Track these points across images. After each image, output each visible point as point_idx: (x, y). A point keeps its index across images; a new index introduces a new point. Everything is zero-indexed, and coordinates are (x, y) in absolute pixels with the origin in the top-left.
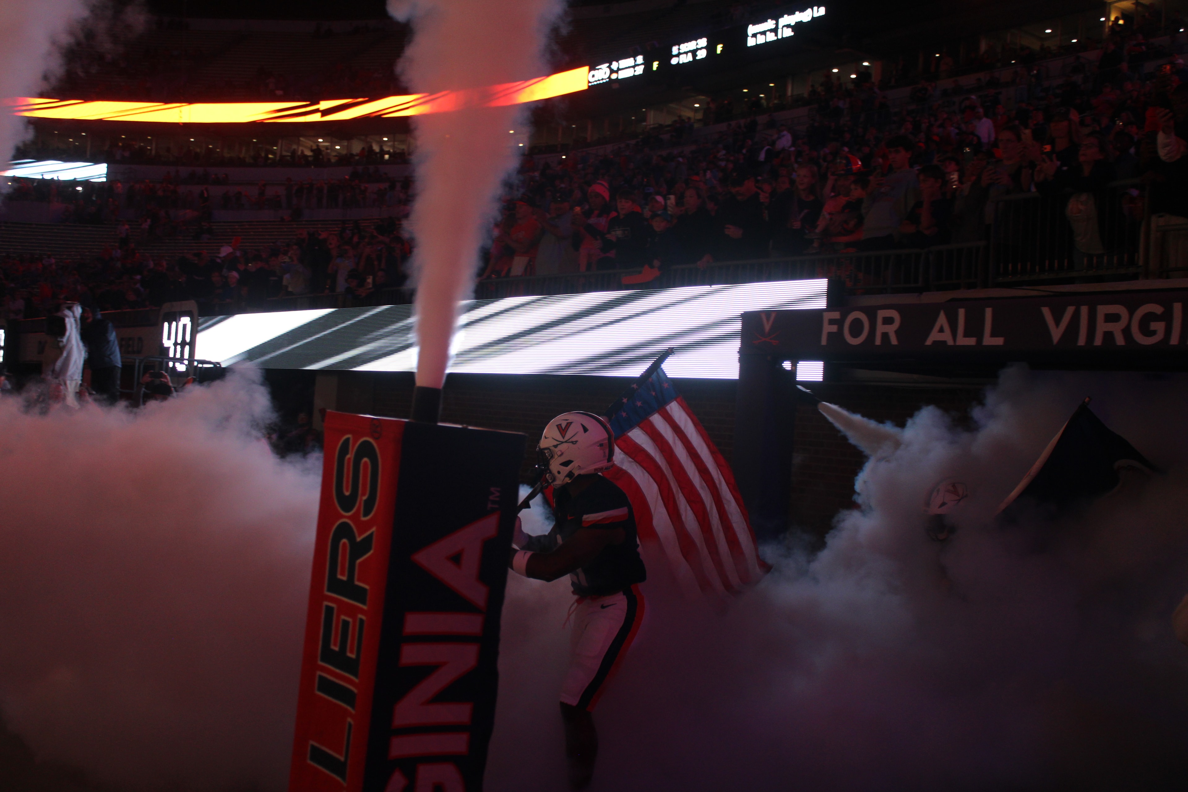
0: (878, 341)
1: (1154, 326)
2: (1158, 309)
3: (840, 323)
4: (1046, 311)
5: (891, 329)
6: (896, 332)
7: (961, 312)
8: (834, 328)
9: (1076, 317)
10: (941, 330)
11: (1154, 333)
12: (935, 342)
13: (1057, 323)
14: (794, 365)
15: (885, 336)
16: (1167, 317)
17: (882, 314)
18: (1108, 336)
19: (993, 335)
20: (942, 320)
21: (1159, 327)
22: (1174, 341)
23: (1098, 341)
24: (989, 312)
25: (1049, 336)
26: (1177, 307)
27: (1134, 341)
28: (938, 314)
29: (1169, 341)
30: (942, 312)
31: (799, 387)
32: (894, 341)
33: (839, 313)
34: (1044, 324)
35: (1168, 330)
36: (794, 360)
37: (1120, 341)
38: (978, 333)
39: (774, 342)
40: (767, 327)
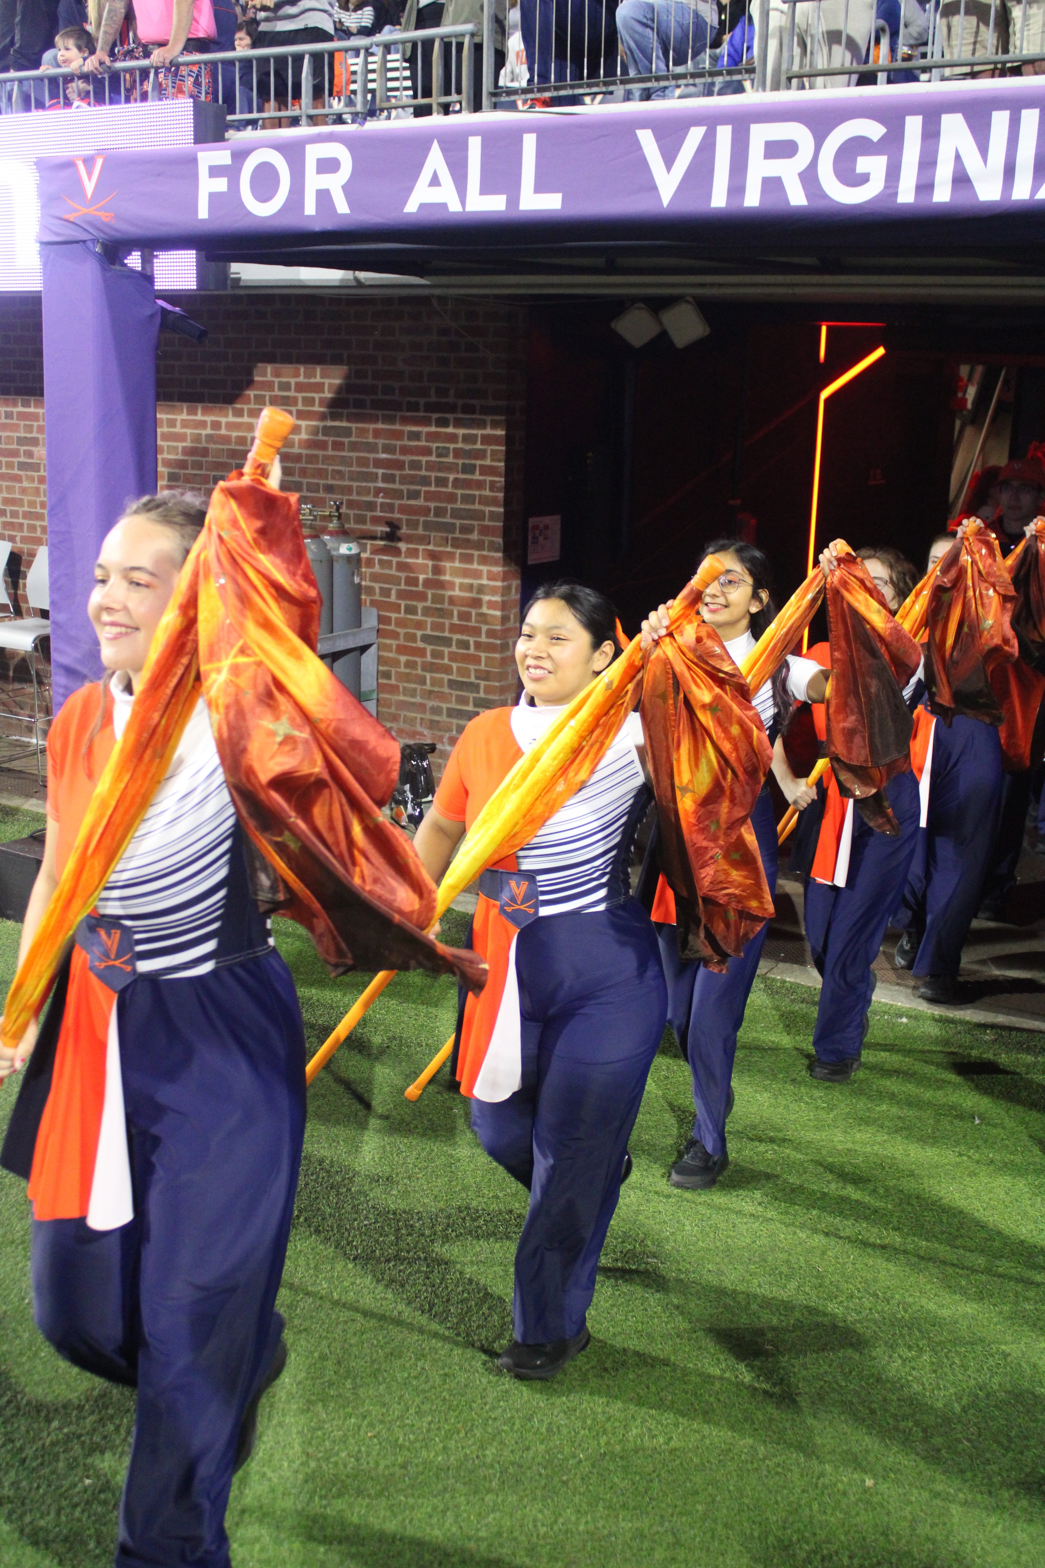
0: (310, 208)
1: (864, 164)
2: (874, 130)
3: (231, 172)
4: (646, 139)
5: (335, 183)
6: (346, 188)
7: (475, 145)
8: (221, 185)
9: (707, 147)
10: (435, 181)
11: (864, 179)
12: (422, 206)
13: (669, 161)
14: (147, 261)
15: (324, 196)
16: (892, 144)
17: (314, 153)
18: (772, 185)
19: (540, 188)
20: (435, 160)
21: (874, 165)
22: (906, 195)
23: (752, 199)
24: (530, 142)
25: (653, 188)
26: (914, 125)
27: (825, 196)
28: (429, 149)
29: (896, 194)
30: (435, 147)
31: (160, 302)
32: (342, 207)
33: (228, 152)
34: (643, 164)
35: (893, 173)
36: (146, 251)
37: (797, 198)
38: (513, 189)
39: (105, 217)
40: (89, 187)
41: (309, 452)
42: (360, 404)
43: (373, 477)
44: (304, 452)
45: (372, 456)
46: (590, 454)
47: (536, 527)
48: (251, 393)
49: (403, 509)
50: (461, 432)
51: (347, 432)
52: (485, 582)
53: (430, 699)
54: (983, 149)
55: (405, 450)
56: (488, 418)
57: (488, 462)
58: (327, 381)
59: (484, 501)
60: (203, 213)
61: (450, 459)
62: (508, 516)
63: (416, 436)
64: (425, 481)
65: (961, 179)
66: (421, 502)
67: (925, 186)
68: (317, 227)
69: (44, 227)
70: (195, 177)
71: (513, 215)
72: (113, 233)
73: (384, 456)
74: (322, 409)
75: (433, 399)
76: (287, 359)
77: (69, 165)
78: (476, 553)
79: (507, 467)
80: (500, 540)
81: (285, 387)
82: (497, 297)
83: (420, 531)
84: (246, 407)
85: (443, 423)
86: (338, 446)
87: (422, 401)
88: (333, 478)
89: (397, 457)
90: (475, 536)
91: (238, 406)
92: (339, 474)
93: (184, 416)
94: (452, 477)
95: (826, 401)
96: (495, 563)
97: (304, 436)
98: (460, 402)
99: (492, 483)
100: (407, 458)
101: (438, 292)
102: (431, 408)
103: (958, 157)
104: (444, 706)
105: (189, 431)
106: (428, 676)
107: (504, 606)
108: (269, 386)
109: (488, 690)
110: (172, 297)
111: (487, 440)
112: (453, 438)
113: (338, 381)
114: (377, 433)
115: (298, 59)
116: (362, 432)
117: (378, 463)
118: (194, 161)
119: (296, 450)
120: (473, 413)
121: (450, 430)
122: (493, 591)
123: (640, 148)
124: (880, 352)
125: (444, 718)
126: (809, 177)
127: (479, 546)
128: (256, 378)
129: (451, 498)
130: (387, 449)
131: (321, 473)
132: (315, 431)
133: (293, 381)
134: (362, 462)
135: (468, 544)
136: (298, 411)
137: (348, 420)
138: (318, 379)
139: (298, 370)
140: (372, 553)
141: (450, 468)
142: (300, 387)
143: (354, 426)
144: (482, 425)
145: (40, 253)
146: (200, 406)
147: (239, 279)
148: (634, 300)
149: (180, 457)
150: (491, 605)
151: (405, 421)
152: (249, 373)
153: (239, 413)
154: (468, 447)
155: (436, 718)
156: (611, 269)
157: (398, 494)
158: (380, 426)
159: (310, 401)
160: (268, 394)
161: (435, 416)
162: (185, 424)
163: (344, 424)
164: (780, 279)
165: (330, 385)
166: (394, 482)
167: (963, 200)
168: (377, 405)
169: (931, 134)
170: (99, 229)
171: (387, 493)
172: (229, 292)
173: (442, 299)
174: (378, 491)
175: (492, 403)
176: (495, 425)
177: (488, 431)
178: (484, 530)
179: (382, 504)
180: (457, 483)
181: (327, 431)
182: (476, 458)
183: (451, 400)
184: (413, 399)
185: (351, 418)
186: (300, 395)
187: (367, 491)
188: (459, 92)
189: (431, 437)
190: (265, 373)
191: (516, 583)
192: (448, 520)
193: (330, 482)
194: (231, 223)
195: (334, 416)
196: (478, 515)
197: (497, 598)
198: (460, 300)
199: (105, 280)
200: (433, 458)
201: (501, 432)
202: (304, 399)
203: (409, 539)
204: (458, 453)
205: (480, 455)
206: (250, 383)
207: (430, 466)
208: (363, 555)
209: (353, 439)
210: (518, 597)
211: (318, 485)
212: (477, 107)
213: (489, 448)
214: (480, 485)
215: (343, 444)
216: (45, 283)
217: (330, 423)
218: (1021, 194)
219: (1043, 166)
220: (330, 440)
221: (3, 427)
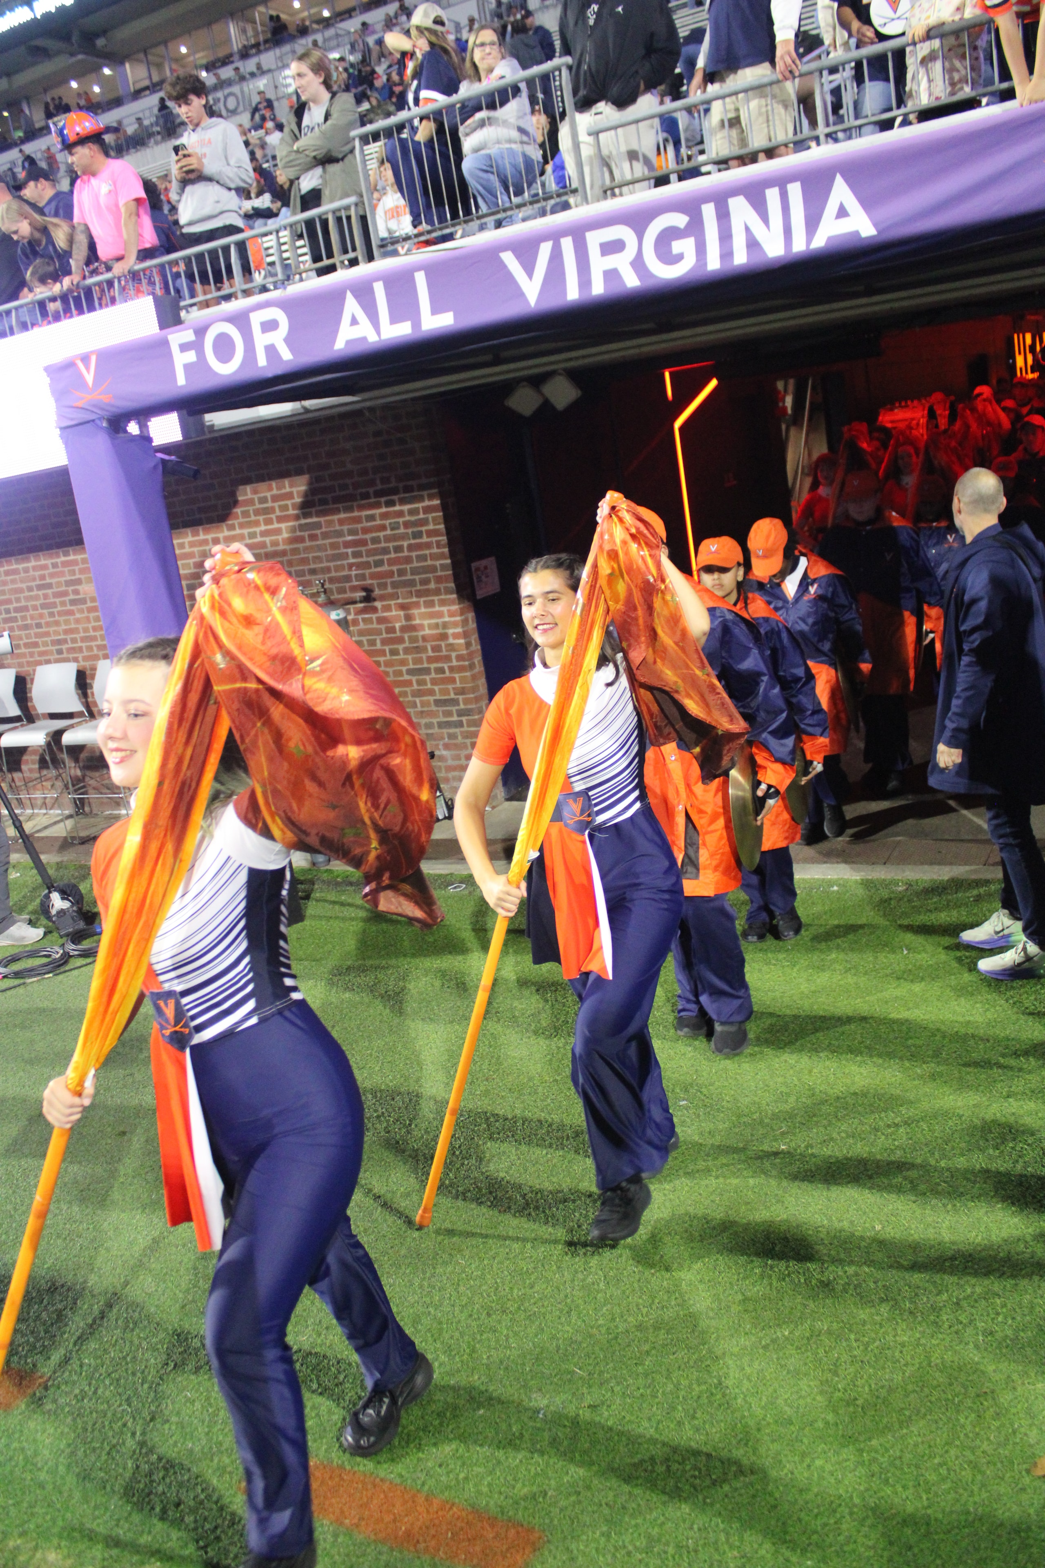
0: (262, 361)
1: (677, 246)
2: (680, 220)
3: (197, 345)
4: (508, 258)
5: (277, 338)
6: (287, 340)
7: (379, 289)
8: (191, 356)
9: (556, 256)
10: (354, 322)
11: (680, 257)
12: (348, 342)
13: (529, 270)
14: (143, 426)
15: (271, 350)
16: (695, 227)
17: (256, 319)
18: (611, 275)
19: (436, 310)
20: (351, 305)
21: (685, 246)
22: (714, 264)
23: (598, 289)
24: (420, 278)
25: (520, 294)
26: (709, 211)
27: (652, 276)
28: (344, 299)
29: (706, 264)
30: (349, 295)
31: (160, 455)
32: (286, 355)
33: (191, 331)
34: (510, 279)
35: (701, 249)
36: (142, 418)
37: (632, 281)
38: (415, 315)
39: (106, 398)
40: (89, 378)
41: (292, 546)
42: (323, 502)
43: (345, 556)
44: (287, 547)
45: (341, 540)
46: (508, 505)
47: (477, 569)
48: (238, 510)
49: (373, 576)
50: (406, 508)
51: (318, 525)
52: (447, 619)
53: (422, 717)
54: (765, 218)
55: (366, 531)
56: (425, 493)
57: (431, 527)
58: (295, 490)
59: (433, 557)
61: (402, 530)
62: (455, 565)
63: (371, 518)
64: (386, 551)
65: (753, 244)
66: (386, 568)
67: (727, 254)
68: (270, 374)
69: (60, 416)
70: (170, 355)
71: (418, 336)
72: (114, 409)
73: (350, 538)
74: (296, 512)
75: (379, 487)
76: (261, 479)
77: (70, 365)
78: (436, 598)
79: (446, 528)
80: (452, 585)
81: (263, 500)
82: (413, 399)
84: (236, 522)
85: (390, 503)
86: (313, 537)
87: (371, 490)
88: (314, 563)
89: (360, 536)
90: (432, 586)
91: (230, 522)
92: (318, 559)
93: (190, 538)
94: (405, 544)
95: (681, 429)
96: (452, 603)
97: (285, 535)
98: (401, 485)
99: (438, 542)
100: (368, 536)
101: (368, 404)
102: (379, 494)
103: (747, 229)
104: (435, 721)
105: (196, 549)
106: (418, 700)
107: (465, 635)
108: (251, 502)
109: (466, 701)
110: (166, 449)
111: (427, 510)
112: (401, 514)
113: (303, 488)
114: (341, 522)
115: (226, 249)
116: (329, 523)
117: (347, 545)
118: (165, 343)
119: (281, 547)
120: (412, 491)
121: (397, 508)
122: (455, 624)
123: (505, 266)
124: (714, 383)
125: (436, 730)
126: (638, 263)
127: (437, 592)
128: (240, 498)
129: (408, 560)
130: (352, 532)
131: (305, 561)
132: (293, 530)
133: (268, 495)
134: (334, 546)
135: (427, 593)
136: (277, 517)
137: (317, 516)
138: (288, 490)
139: (271, 485)
140: (356, 614)
141: (403, 537)
142: (275, 499)
143: (322, 519)
144: (421, 499)
145: (61, 436)
146: (200, 528)
147: (213, 426)
148: (518, 381)
149: (193, 570)
150: (455, 636)
151: (361, 508)
152: (233, 494)
153: (232, 528)
154: (413, 518)
155: (430, 731)
156: (497, 361)
157: (367, 565)
158: (342, 515)
159: (284, 508)
160: (251, 509)
161: (383, 500)
162: (192, 545)
163: (315, 519)
164: (628, 343)
165: (298, 492)
166: (362, 556)
167: (758, 261)
168: (336, 500)
169: (723, 215)
170: (103, 409)
171: (359, 566)
172: (208, 436)
173: (371, 409)
174: (351, 566)
175: (424, 481)
176: (431, 497)
177: (427, 503)
178: (439, 580)
179: (356, 575)
180: (411, 548)
181: (302, 528)
182: (422, 525)
183: (393, 484)
184: (364, 490)
185: (319, 514)
186: (276, 505)
187: (342, 567)
188: (354, 249)
189: (384, 516)
190: (246, 493)
191: (471, 615)
192: (409, 577)
193: (312, 566)
194: (204, 384)
195: (306, 515)
196: (433, 569)
197: (459, 630)
198: (386, 407)
199: (114, 445)
200: (389, 532)
201: (436, 502)
202: (280, 506)
203: (382, 598)
204: (407, 525)
205: (424, 522)
206: (236, 503)
207: (388, 539)
208: (350, 618)
209: (324, 530)
210: (475, 625)
211: (303, 571)
212: (370, 258)
213: (430, 516)
214: (428, 546)
215: (316, 535)
216: (70, 458)
217: (303, 521)
218: (799, 246)
219: (812, 223)
220: (306, 534)
221: (52, 575)
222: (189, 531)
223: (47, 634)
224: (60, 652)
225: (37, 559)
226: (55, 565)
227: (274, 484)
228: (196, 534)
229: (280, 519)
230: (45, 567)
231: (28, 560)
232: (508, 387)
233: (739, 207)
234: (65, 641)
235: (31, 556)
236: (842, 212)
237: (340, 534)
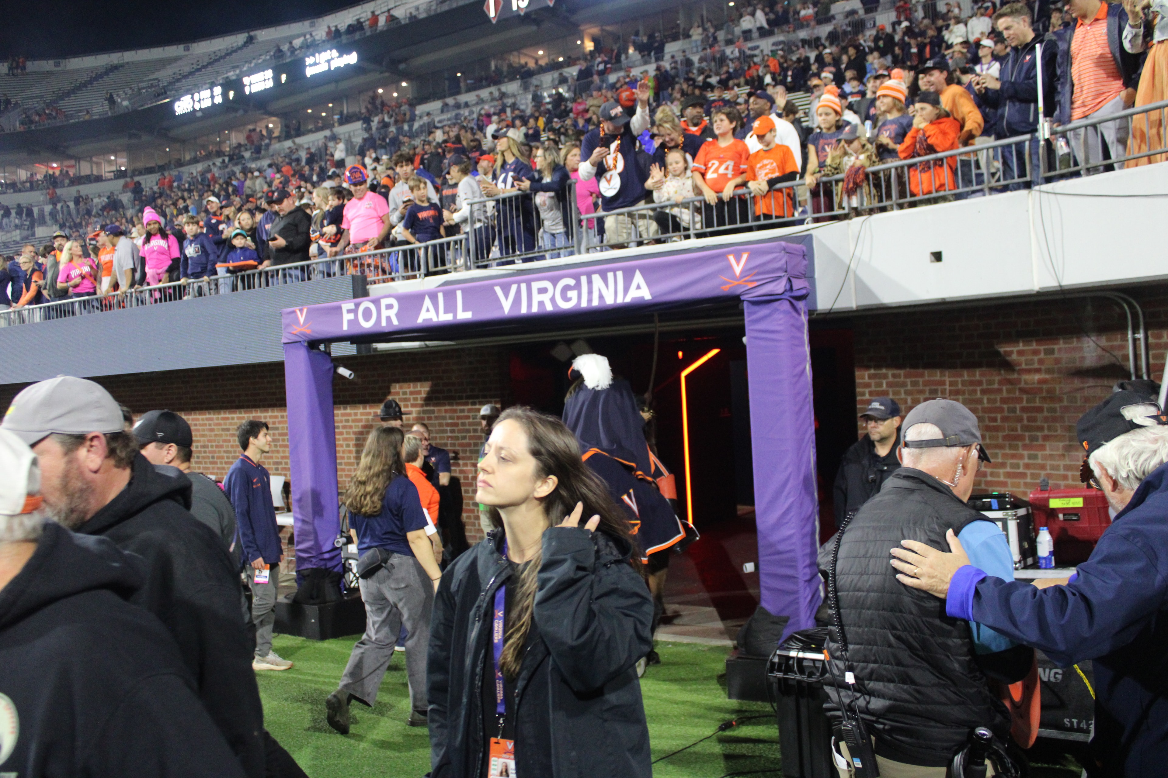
0: (384, 323)
1: (570, 294)
3: (355, 311)
4: (498, 290)
5: (393, 313)
6: (397, 315)
7: (440, 296)
8: (351, 316)
9: (518, 292)
10: (428, 310)
11: (569, 300)
12: (424, 320)
13: (507, 297)
14: (328, 347)
15: (388, 318)
16: (578, 286)
17: (384, 302)
18: (541, 304)
19: (465, 310)
20: (427, 302)
21: (573, 294)
22: (584, 304)
23: (535, 309)
24: (459, 294)
25: (501, 307)
26: (584, 279)
27: (558, 306)
28: (425, 299)
29: (581, 304)
30: (427, 297)
32: (395, 322)
33: (353, 304)
34: (498, 299)
35: (579, 297)
36: (327, 344)
37: (549, 308)
38: (454, 310)
39: (308, 331)
40: (302, 320)
42: (438, 398)
43: (445, 431)
45: (444, 422)
49: (461, 445)
51: (433, 412)
54: (607, 286)
55: (459, 418)
58: (423, 389)
60: (345, 327)
63: (463, 411)
64: (468, 431)
65: (601, 297)
66: (467, 441)
67: (590, 300)
68: (387, 330)
69: (285, 337)
70: (341, 314)
72: (312, 338)
73: (450, 421)
74: (422, 403)
75: (468, 393)
76: (405, 381)
77: (293, 312)
81: (405, 393)
83: (468, 454)
85: (474, 404)
86: (429, 418)
87: (464, 395)
89: (456, 421)
93: (361, 411)
97: (414, 415)
98: (480, 394)
100: (460, 421)
101: (460, 347)
102: (468, 397)
103: (599, 290)
105: (364, 417)
108: (398, 393)
113: (427, 389)
114: (446, 411)
116: (439, 411)
117: (448, 425)
118: (340, 308)
123: (496, 293)
124: (716, 351)
126: (553, 300)
128: (392, 390)
130: (451, 418)
132: (419, 412)
133: (408, 390)
134: (441, 425)
136: (411, 404)
138: (419, 389)
139: (410, 385)
142: (412, 393)
143: (436, 408)
145: (283, 347)
146: (368, 405)
147: (380, 349)
148: (559, 341)
149: (360, 430)
151: (458, 404)
152: (388, 388)
157: (457, 438)
158: (447, 407)
159: (415, 399)
161: (470, 401)
162: (362, 414)
163: (432, 408)
165: (424, 391)
166: (455, 433)
167: (602, 305)
168: (445, 398)
169: (590, 282)
170: (308, 337)
171: (452, 438)
172: (373, 354)
173: (462, 350)
174: (448, 437)
175: (493, 393)
181: (424, 412)
183: (476, 393)
184: (460, 394)
185: (434, 405)
186: (412, 397)
187: (443, 438)
189: (470, 410)
190: (396, 388)
194: (355, 331)
195: (427, 405)
199: (310, 356)
200: (471, 420)
203: (464, 458)
207: (470, 424)
209: (436, 415)
215: (432, 417)
216: (285, 357)
217: (425, 408)
218: (620, 300)
219: (626, 290)
220: (426, 416)
221: (280, 422)
222: (361, 406)
223: (272, 457)
224: (277, 469)
225: (273, 411)
226: (282, 417)
227: (412, 385)
228: (365, 408)
229: (413, 406)
230: (276, 417)
231: (267, 412)
232: (553, 344)
233: (596, 278)
234: (281, 463)
235: (270, 410)
236: (638, 287)
237: (444, 418)
